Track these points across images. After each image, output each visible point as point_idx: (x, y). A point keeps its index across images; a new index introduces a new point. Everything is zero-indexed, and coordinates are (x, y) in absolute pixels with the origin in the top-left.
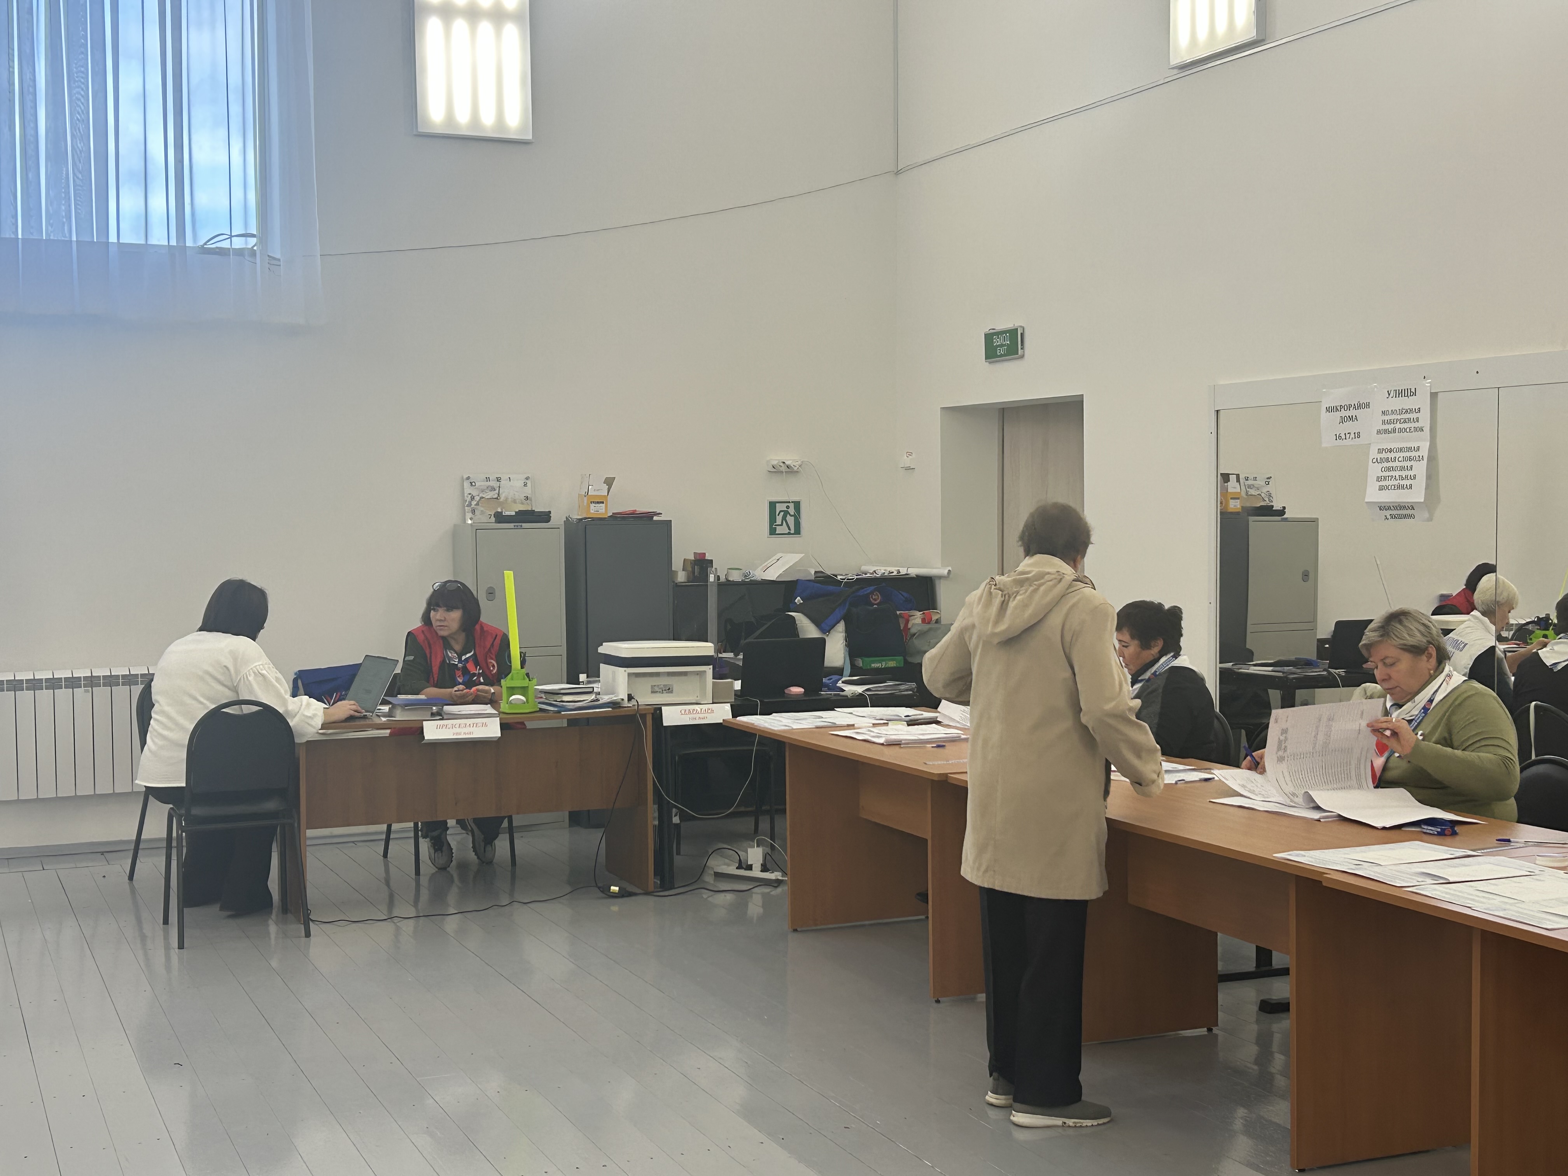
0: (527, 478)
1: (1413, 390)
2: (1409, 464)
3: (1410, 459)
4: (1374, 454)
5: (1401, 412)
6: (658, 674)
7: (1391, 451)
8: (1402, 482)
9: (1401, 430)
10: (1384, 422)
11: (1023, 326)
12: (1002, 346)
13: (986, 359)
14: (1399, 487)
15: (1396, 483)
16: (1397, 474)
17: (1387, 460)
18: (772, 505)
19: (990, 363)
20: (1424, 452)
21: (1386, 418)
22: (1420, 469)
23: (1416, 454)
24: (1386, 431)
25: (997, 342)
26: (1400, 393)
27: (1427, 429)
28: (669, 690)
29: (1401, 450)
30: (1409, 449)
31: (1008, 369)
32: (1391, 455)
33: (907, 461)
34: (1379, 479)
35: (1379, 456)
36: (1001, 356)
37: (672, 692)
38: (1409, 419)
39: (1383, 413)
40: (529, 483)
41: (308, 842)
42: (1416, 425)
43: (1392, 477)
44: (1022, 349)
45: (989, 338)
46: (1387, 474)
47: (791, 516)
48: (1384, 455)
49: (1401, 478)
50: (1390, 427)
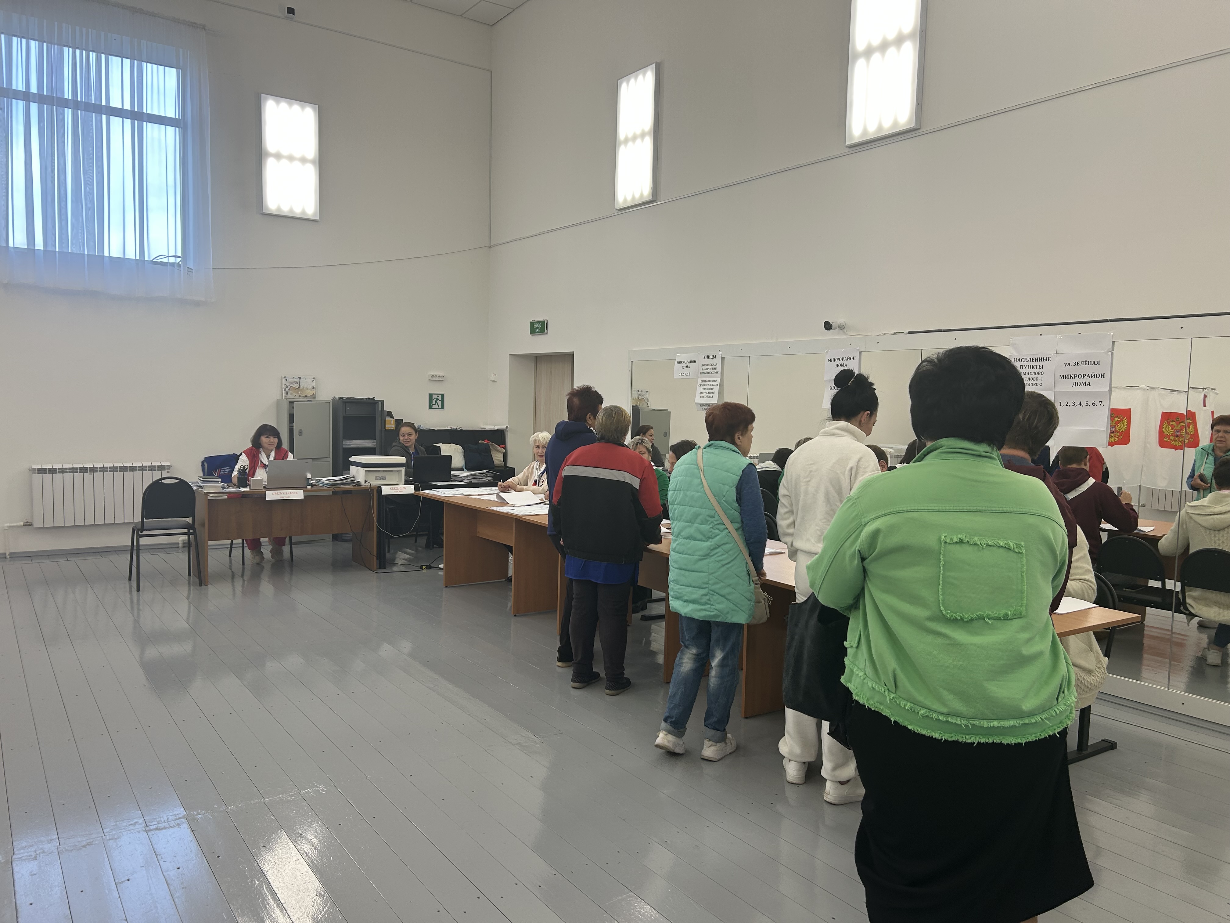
0: (314, 378)
1: (714, 356)
2: (711, 387)
3: (713, 385)
4: (699, 383)
5: (709, 365)
6: (379, 471)
7: (706, 381)
8: (709, 395)
9: (710, 373)
10: (703, 369)
11: (547, 320)
12: (538, 328)
13: (530, 334)
14: (709, 397)
15: (707, 395)
16: (707, 391)
17: (704, 385)
18: (431, 395)
19: (532, 335)
20: (718, 383)
21: (704, 367)
22: (716, 389)
23: (715, 383)
24: (704, 373)
25: (536, 326)
26: (709, 357)
27: (719, 373)
28: (384, 478)
29: (710, 381)
30: (713, 381)
31: (540, 338)
32: (706, 383)
33: (493, 378)
34: (701, 393)
35: (701, 383)
36: (537, 332)
37: (385, 479)
38: (713, 368)
39: (702, 365)
40: (315, 381)
41: (209, 548)
42: (716, 371)
43: (705, 392)
44: (547, 330)
45: (532, 324)
46: (704, 391)
47: (439, 400)
48: (703, 383)
49: (709, 393)
50: (705, 371)
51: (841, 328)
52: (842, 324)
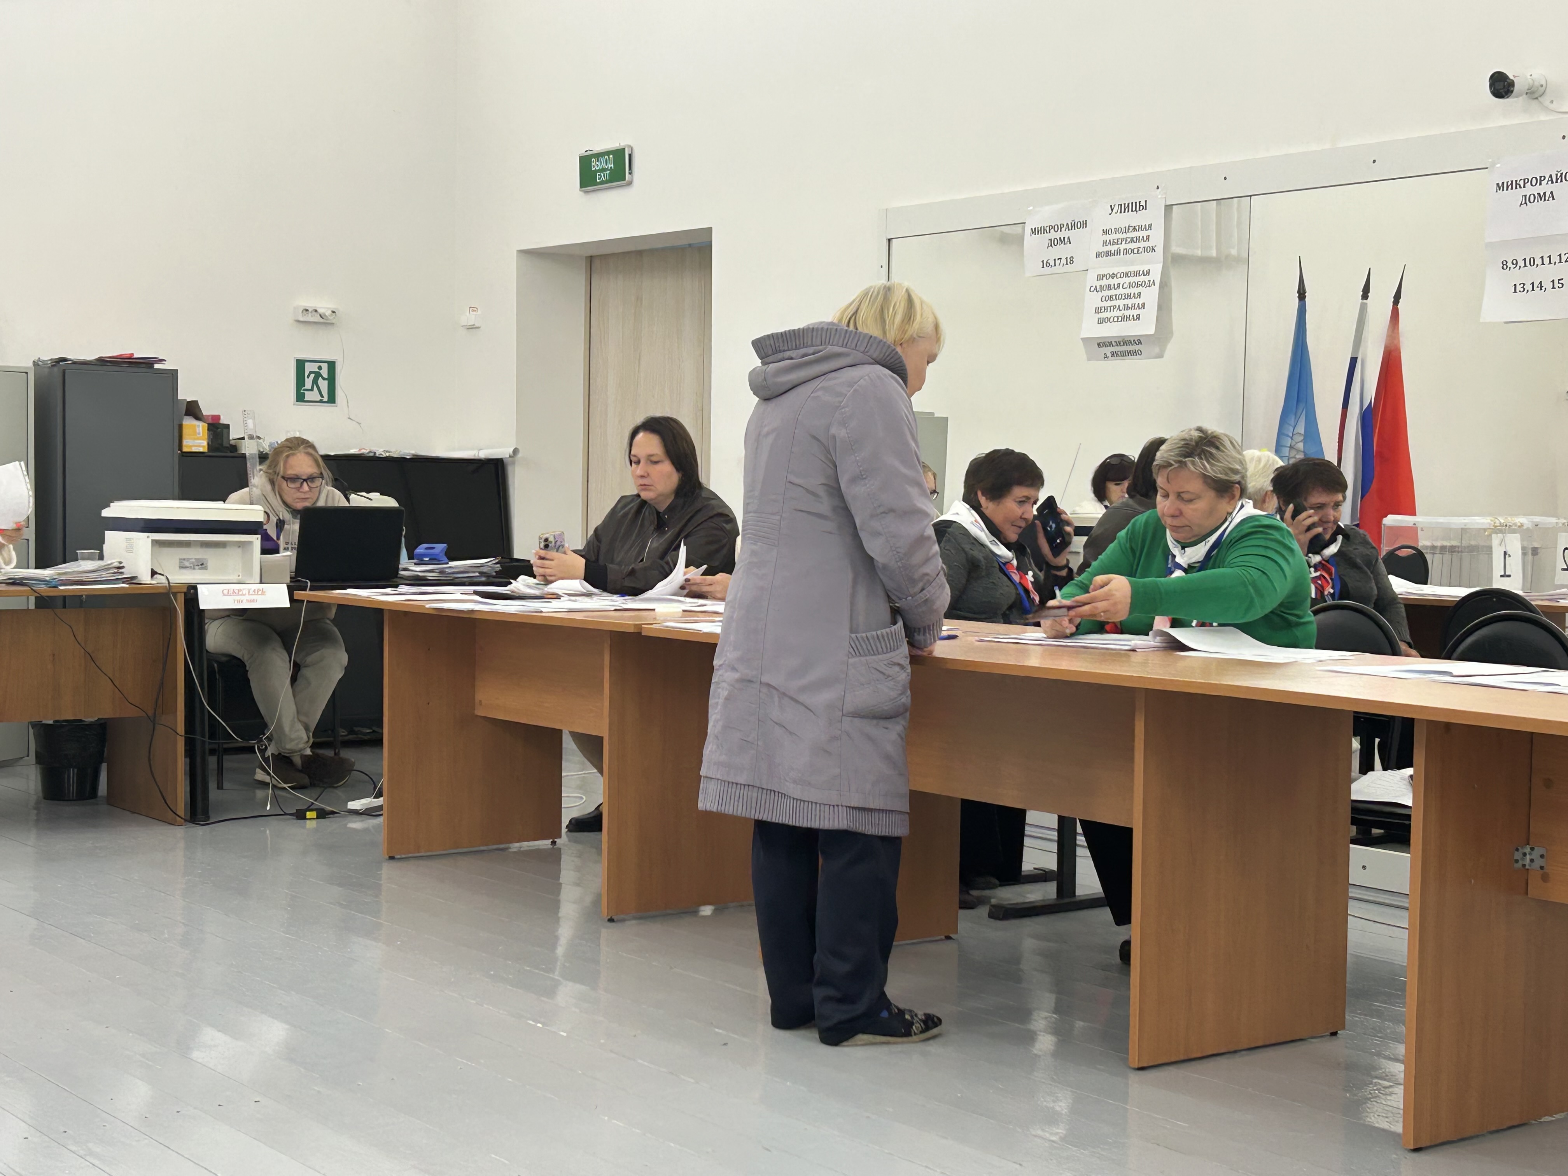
1: (1143, 203)
2: (1136, 290)
3: (1138, 285)
4: (1091, 280)
5: (1127, 230)
6: (188, 543)
7: (1113, 276)
8: (1127, 313)
9: (1126, 252)
10: (1105, 243)
11: (632, 145)
12: (603, 170)
13: (581, 187)
14: (1124, 319)
15: (1120, 313)
16: (1121, 303)
17: (1109, 287)
18: (301, 365)
19: (586, 192)
20: (1156, 275)
21: (1108, 237)
22: (1150, 296)
23: (1146, 278)
24: (1108, 254)
25: (596, 165)
26: (1125, 208)
27: (1160, 249)
28: (202, 565)
29: (1127, 275)
30: (1137, 274)
32: (1112, 282)
33: (469, 318)
34: (1098, 310)
35: (1098, 284)
36: (602, 183)
37: (206, 568)
38: (1138, 239)
39: (1105, 232)
42: (1146, 244)
43: (1114, 307)
44: (630, 173)
45: (585, 161)
46: (1109, 303)
47: (324, 379)
48: (1105, 282)
49: (1127, 307)
50: (1114, 248)
51: (1533, 93)
52: (1537, 84)
